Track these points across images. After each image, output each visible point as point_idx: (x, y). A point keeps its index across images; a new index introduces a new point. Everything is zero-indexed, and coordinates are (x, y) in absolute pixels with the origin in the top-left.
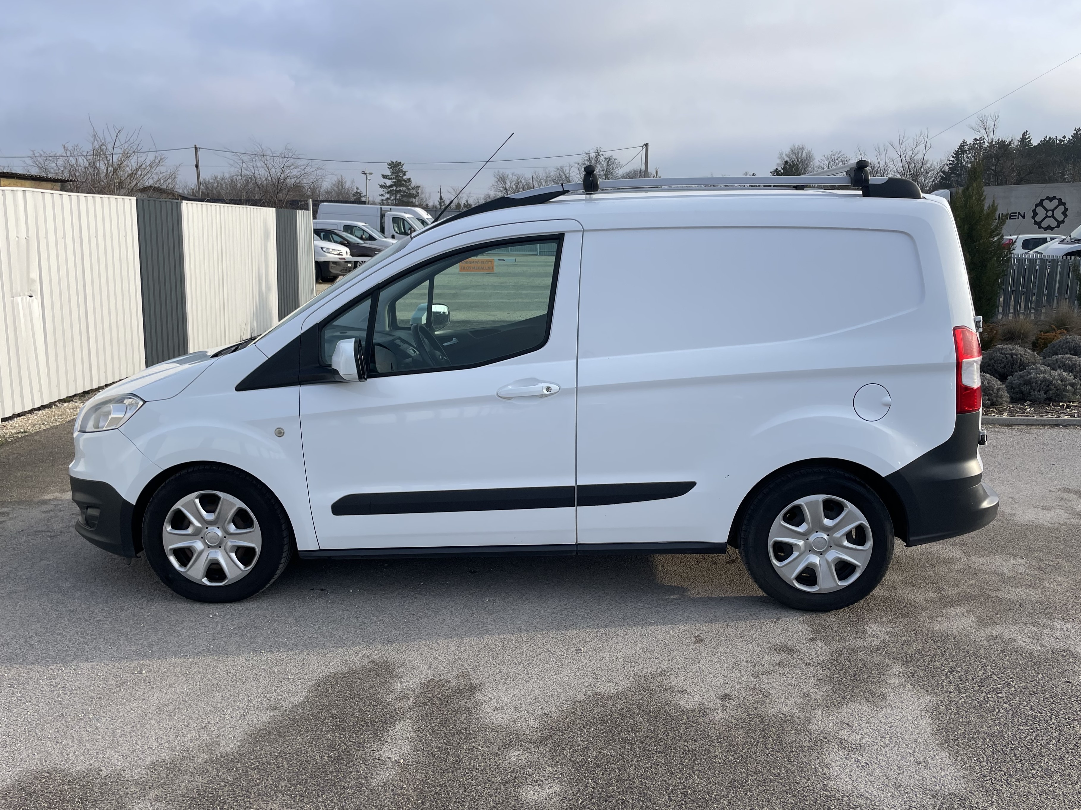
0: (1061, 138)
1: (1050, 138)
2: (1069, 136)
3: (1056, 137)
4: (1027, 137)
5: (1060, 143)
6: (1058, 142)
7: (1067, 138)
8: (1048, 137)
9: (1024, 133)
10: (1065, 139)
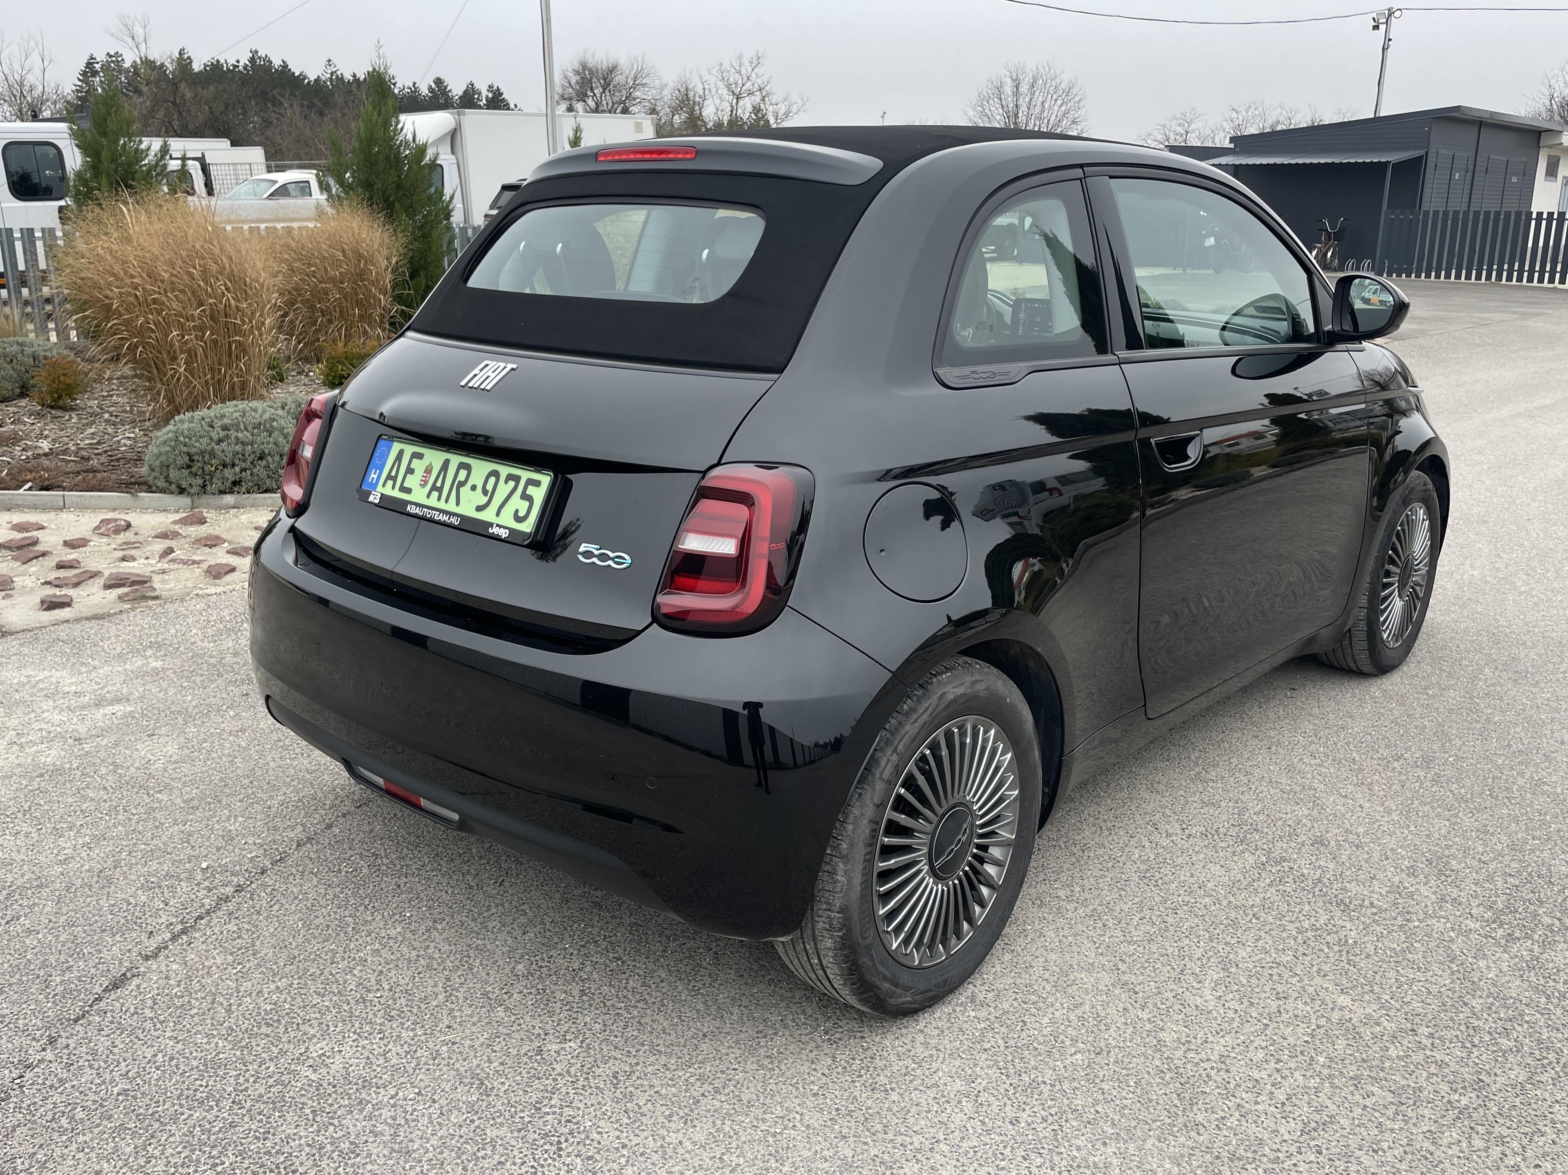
0: (234, 63)
1: (218, 61)
3: (226, 61)
4: (185, 56)
5: (235, 69)
6: (231, 68)
8: (215, 60)
9: (180, 51)
10: (240, 64)
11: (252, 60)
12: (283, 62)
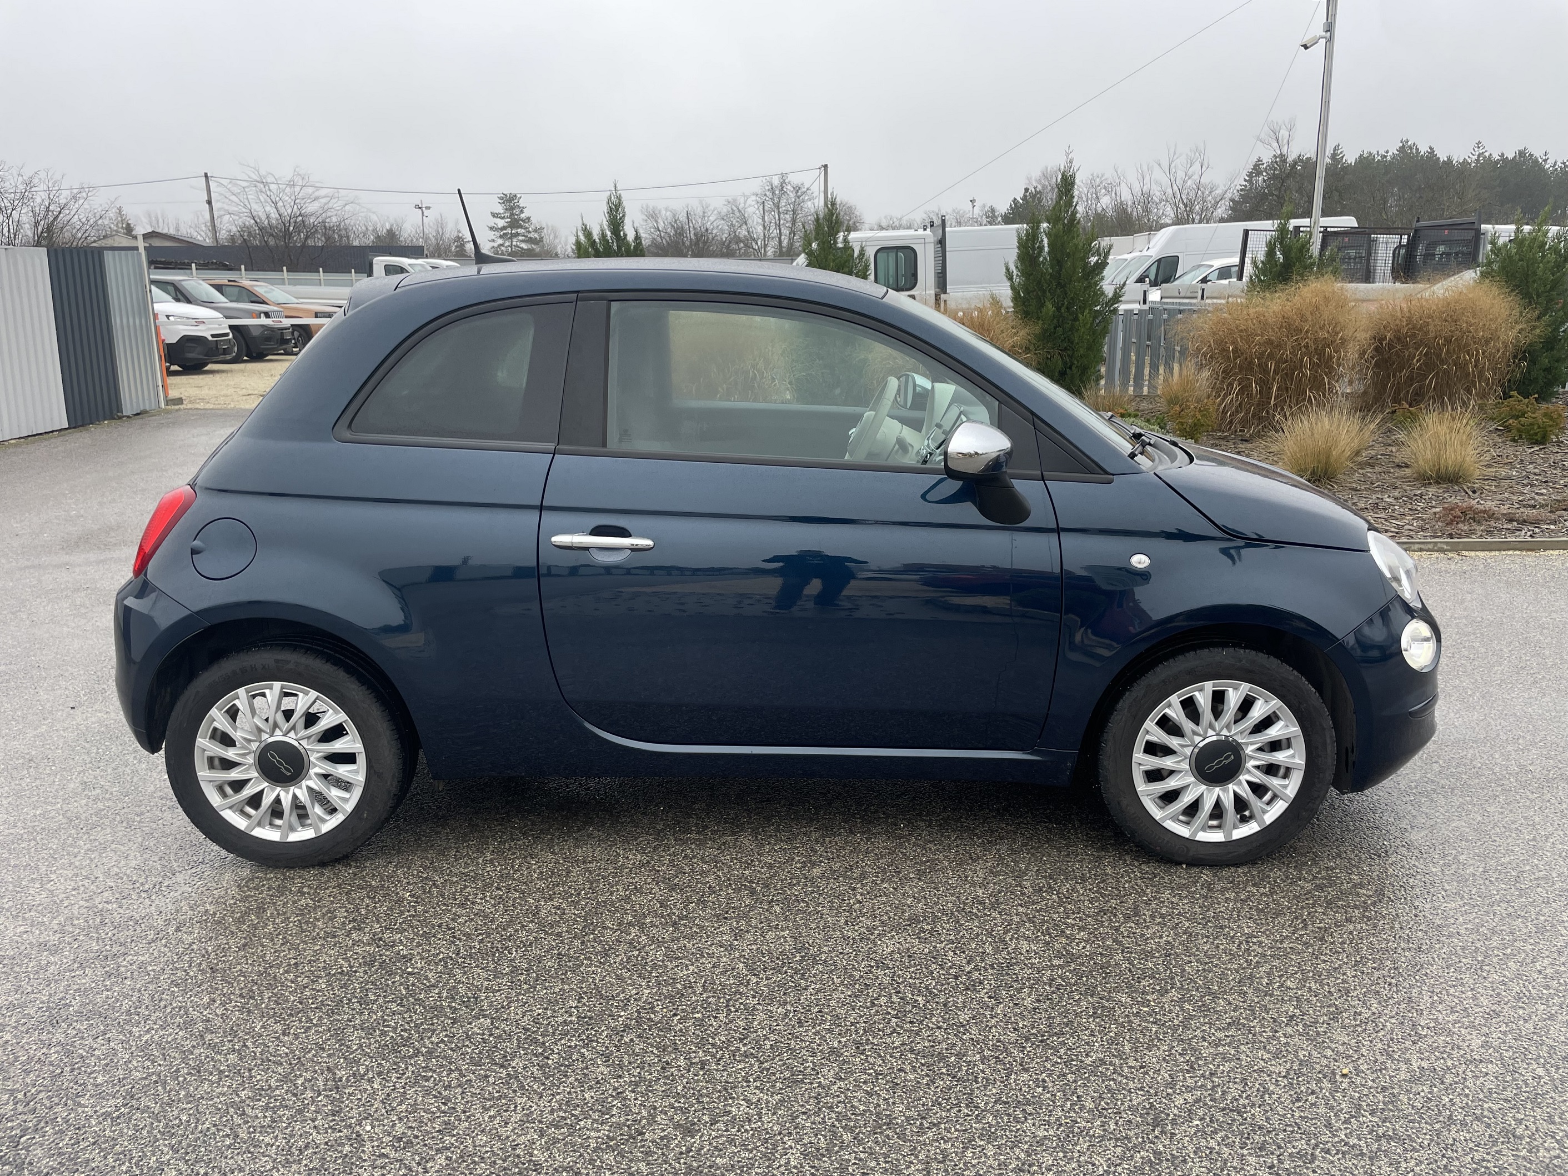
0: (1384, 154)
1: (1370, 154)
2: (1393, 149)
3: (1377, 152)
4: (1339, 152)
5: (1382, 159)
6: (1379, 158)
8: (1367, 152)
9: (1336, 147)
10: (1389, 155)
11: (1402, 149)
12: (1431, 148)
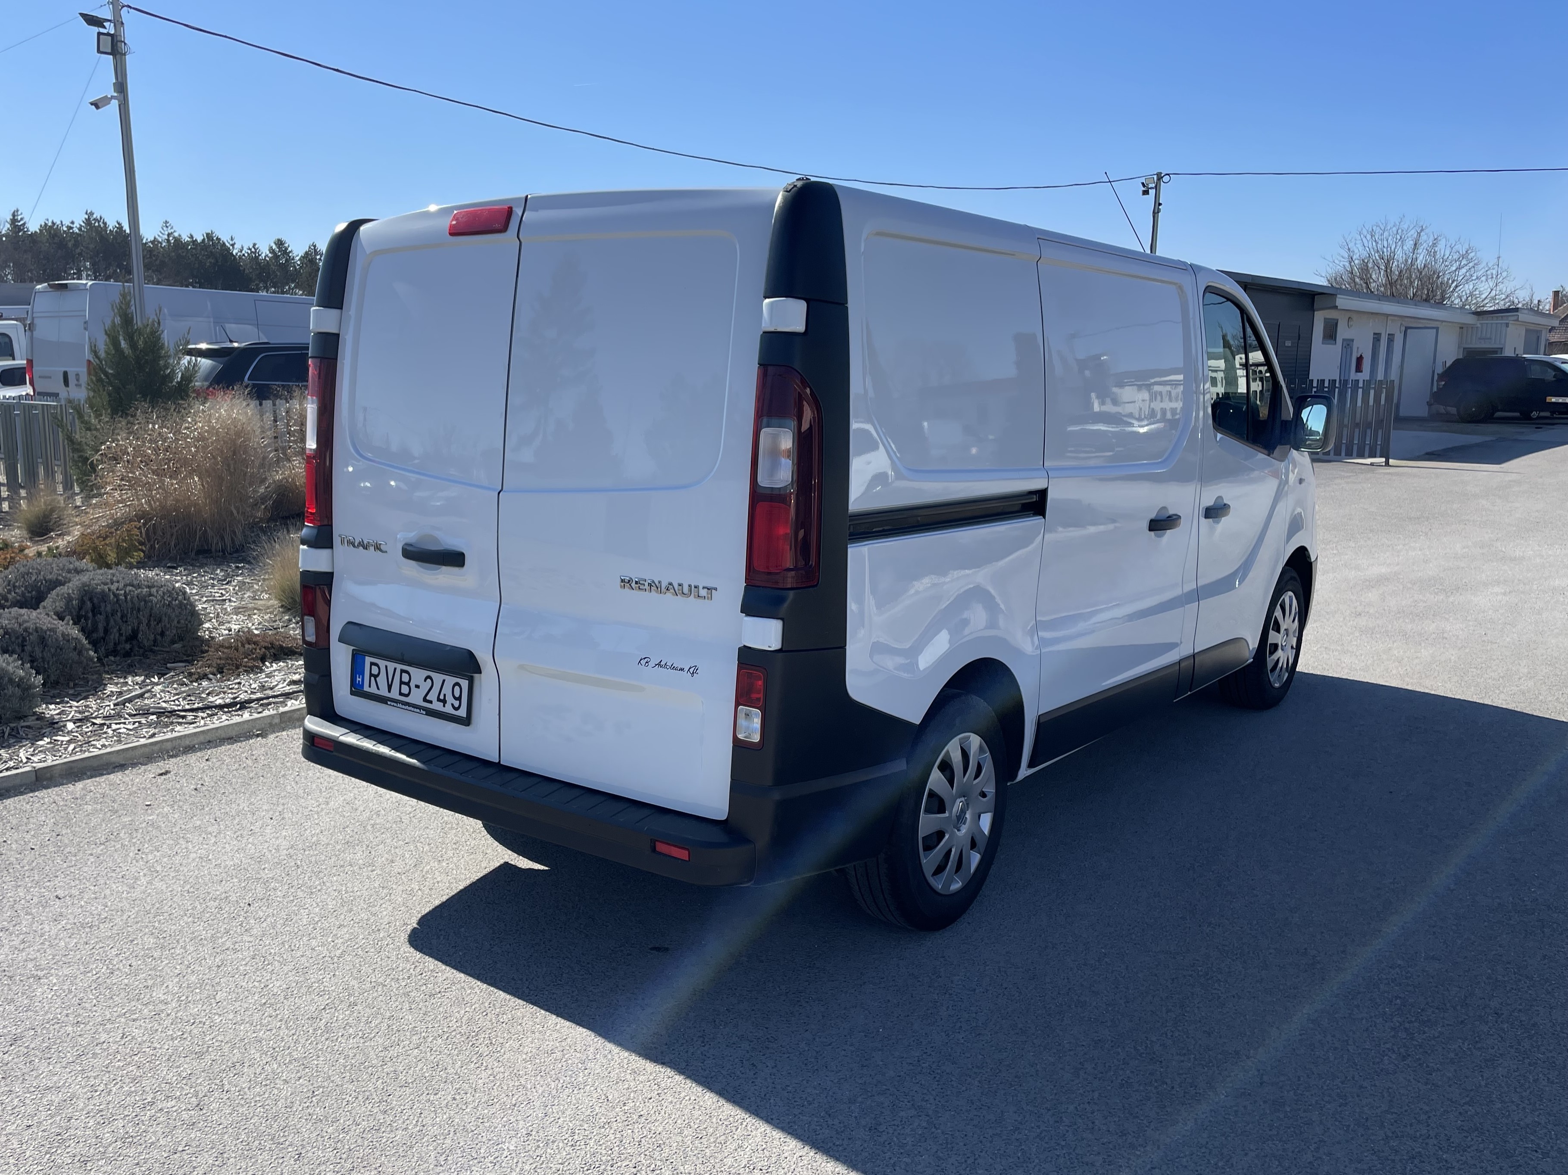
0: (70, 225)
1: (53, 223)
2: (79, 221)
3: (62, 222)
4: (19, 218)
5: (69, 230)
6: (65, 229)
7: (77, 225)
8: (50, 221)
9: (14, 212)
10: (74, 226)
11: (87, 221)
12: (119, 224)
